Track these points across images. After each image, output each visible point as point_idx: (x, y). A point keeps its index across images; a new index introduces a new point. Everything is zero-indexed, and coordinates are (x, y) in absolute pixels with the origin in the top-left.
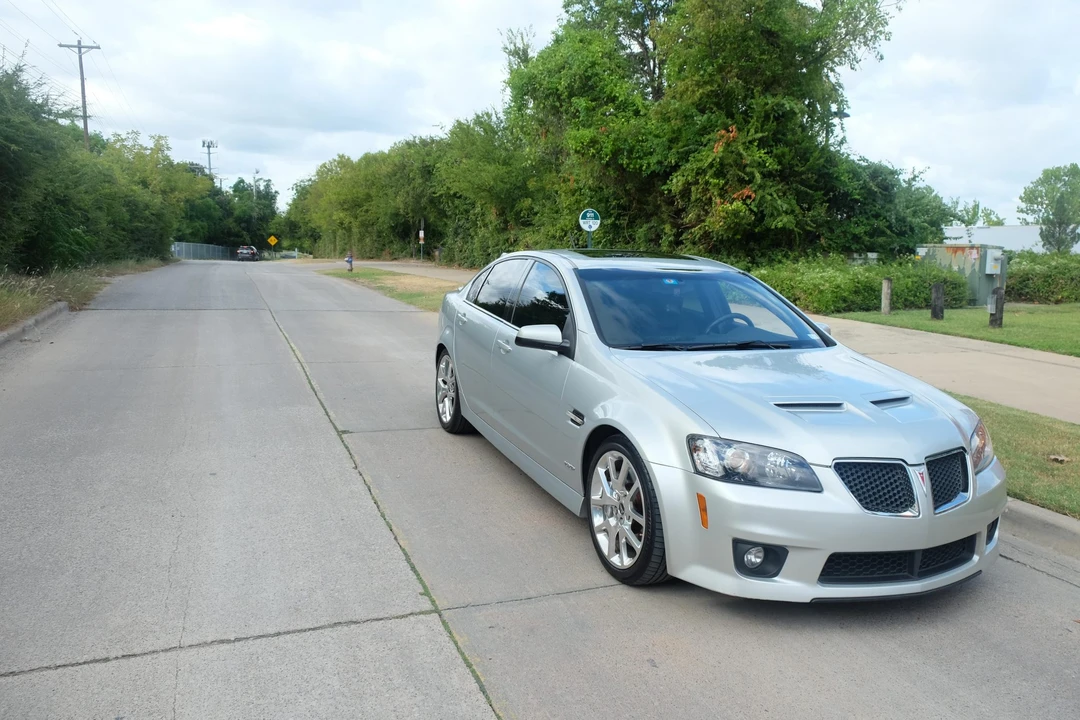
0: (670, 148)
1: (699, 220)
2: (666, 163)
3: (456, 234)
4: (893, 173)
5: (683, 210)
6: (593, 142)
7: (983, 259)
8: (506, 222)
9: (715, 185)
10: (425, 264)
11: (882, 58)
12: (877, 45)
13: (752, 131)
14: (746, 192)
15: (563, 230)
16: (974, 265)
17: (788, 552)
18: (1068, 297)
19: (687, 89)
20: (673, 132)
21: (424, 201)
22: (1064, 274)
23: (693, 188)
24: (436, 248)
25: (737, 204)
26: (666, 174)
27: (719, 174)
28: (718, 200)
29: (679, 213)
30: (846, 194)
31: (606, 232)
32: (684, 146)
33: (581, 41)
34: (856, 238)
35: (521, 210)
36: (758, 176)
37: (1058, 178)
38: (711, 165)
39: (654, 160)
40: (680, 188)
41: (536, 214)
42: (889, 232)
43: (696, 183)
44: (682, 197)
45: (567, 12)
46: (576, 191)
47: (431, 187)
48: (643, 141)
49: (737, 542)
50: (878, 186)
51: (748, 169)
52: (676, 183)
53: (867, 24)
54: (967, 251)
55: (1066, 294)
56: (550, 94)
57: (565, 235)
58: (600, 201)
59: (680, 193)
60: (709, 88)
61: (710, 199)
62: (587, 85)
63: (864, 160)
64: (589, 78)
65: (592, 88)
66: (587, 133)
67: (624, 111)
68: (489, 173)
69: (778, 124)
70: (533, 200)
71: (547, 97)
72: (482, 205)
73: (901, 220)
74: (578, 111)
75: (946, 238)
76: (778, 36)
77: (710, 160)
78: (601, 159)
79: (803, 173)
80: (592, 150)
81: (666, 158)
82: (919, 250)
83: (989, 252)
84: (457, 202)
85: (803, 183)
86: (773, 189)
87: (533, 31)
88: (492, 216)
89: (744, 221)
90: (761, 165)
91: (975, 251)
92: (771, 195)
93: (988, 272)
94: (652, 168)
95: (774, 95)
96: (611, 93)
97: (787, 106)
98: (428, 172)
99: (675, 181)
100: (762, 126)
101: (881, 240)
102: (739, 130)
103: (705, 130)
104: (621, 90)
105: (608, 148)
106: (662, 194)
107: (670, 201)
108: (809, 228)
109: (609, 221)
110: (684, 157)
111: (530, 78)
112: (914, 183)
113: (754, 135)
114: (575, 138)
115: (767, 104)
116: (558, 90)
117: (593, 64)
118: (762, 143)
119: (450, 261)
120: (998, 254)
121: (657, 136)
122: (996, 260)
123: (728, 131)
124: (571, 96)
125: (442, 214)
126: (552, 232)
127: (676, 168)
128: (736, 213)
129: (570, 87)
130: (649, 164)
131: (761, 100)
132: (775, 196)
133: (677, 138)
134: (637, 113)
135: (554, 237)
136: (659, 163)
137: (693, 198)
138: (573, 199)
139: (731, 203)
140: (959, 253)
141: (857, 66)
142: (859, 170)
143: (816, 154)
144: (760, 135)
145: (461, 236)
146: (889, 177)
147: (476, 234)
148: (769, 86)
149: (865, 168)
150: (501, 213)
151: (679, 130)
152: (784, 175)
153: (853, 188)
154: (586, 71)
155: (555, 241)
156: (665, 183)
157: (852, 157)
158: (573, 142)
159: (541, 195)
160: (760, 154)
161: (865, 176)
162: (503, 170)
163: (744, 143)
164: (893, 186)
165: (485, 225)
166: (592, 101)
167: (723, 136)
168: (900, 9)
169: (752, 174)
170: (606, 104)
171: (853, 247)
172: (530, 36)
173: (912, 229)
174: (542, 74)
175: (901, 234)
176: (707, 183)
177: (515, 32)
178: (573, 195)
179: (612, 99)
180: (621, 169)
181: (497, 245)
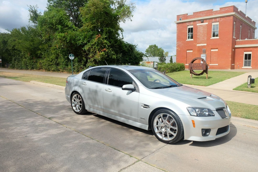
0: (84, 39)
1: (93, 56)
2: (84, 43)
3: (15, 60)
4: (133, 46)
5: (88, 54)
6: (64, 37)
7: (154, 65)
8: (33, 57)
9: (97, 48)
10: (2, 69)
11: (132, 21)
12: (130, 17)
13: (104, 35)
14: (104, 49)
15: (51, 59)
16: (152, 66)
17: (211, 130)
18: (169, 72)
19: (89, 25)
20: (85, 35)
21: (4, 51)
22: (167, 67)
23: (91, 49)
24: (6, 64)
25: (103, 53)
26: (83, 45)
27: (97, 46)
28: (98, 52)
29: (87, 55)
30: (124, 51)
31: (65, 60)
32: (88, 39)
33: (57, 10)
34: (127, 60)
35: (38, 54)
36: (107, 46)
37: (152, 47)
38: (95, 43)
39: (80, 42)
40: (87, 49)
41: (42, 55)
42: (133, 59)
43: (92, 47)
44: (88, 51)
45: (49, 3)
46: (55, 49)
47: (7, 47)
48: (77, 37)
49: (202, 129)
50: (130, 48)
51: (104, 44)
52: (86, 48)
53: (128, 13)
54: (151, 63)
55: (168, 71)
56: (51, 23)
57: (53, 60)
58: (63, 52)
59: (87, 50)
60: (94, 25)
61: (96, 52)
62: (60, 22)
63: (127, 43)
64: (61, 20)
65: (62, 23)
66: (63, 35)
67: (70, 29)
68: (27, 44)
69: (109, 34)
70: (41, 51)
71: (49, 24)
72: (24, 53)
73: (135, 56)
74: (58, 28)
75: (144, 60)
76: (109, 14)
77: (95, 42)
78: (67, 41)
79: (116, 46)
80: (64, 39)
81: (83, 42)
82: (140, 63)
83: (155, 63)
84: (15, 51)
85: (116, 48)
86: (110, 49)
87: (37, 6)
88: (28, 55)
89: (105, 57)
90: (106, 43)
91: (152, 63)
92: (110, 51)
93: (155, 67)
94: (80, 44)
95: (108, 28)
96: (67, 24)
97: (111, 30)
98: (5, 43)
99: (86, 47)
100: (106, 35)
101: (132, 60)
102: (101, 35)
103: (92, 35)
104: (70, 24)
105: (68, 39)
106: (83, 50)
107: (85, 52)
108: (118, 58)
109: (66, 57)
110: (89, 42)
111: (44, 19)
112: (135, 48)
113: (105, 36)
114: (59, 36)
115: (107, 29)
116: (52, 23)
117: (62, 17)
118: (106, 38)
119: (13, 67)
120: (157, 63)
121: (81, 36)
122: (156, 64)
123: (99, 35)
124: (56, 24)
125: (10, 55)
126: (48, 59)
127: (86, 44)
128: (103, 55)
129: (56, 22)
130: (79, 43)
131: (105, 28)
132: (111, 51)
133: (86, 37)
134: (74, 30)
135: (49, 61)
136: (81, 43)
137: (91, 51)
138: (55, 51)
139: (101, 52)
140: (149, 63)
141: (125, 22)
142: (127, 45)
143: (118, 41)
144: (106, 36)
145: (17, 61)
146: (132, 47)
147: (22, 60)
148: (107, 26)
149: (127, 44)
150: (31, 54)
151: (86, 35)
152: (112, 46)
153: (126, 49)
154: (60, 18)
155: (49, 62)
156: (83, 47)
157: (125, 42)
158: (59, 37)
159: (43, 50)
160: (105, 41)
161: (128, 46)
162: (32, 43)
163: (102, 38)
164: (133, 48)
165: (25, 58)
166: (62, 26)
167: (97, 36)
168: (133, 10)
169: (105, 46)
170: (66, 27)
171: (126, 62)
172: (37, 8)
173: (137, 58)
174: (47, 18)
175: (135, 59)
176: (95, 48)
177: (32, 6)
178: (55, 50)
179: (67, 26)
180: (71, 44)
181: (30, 63)
